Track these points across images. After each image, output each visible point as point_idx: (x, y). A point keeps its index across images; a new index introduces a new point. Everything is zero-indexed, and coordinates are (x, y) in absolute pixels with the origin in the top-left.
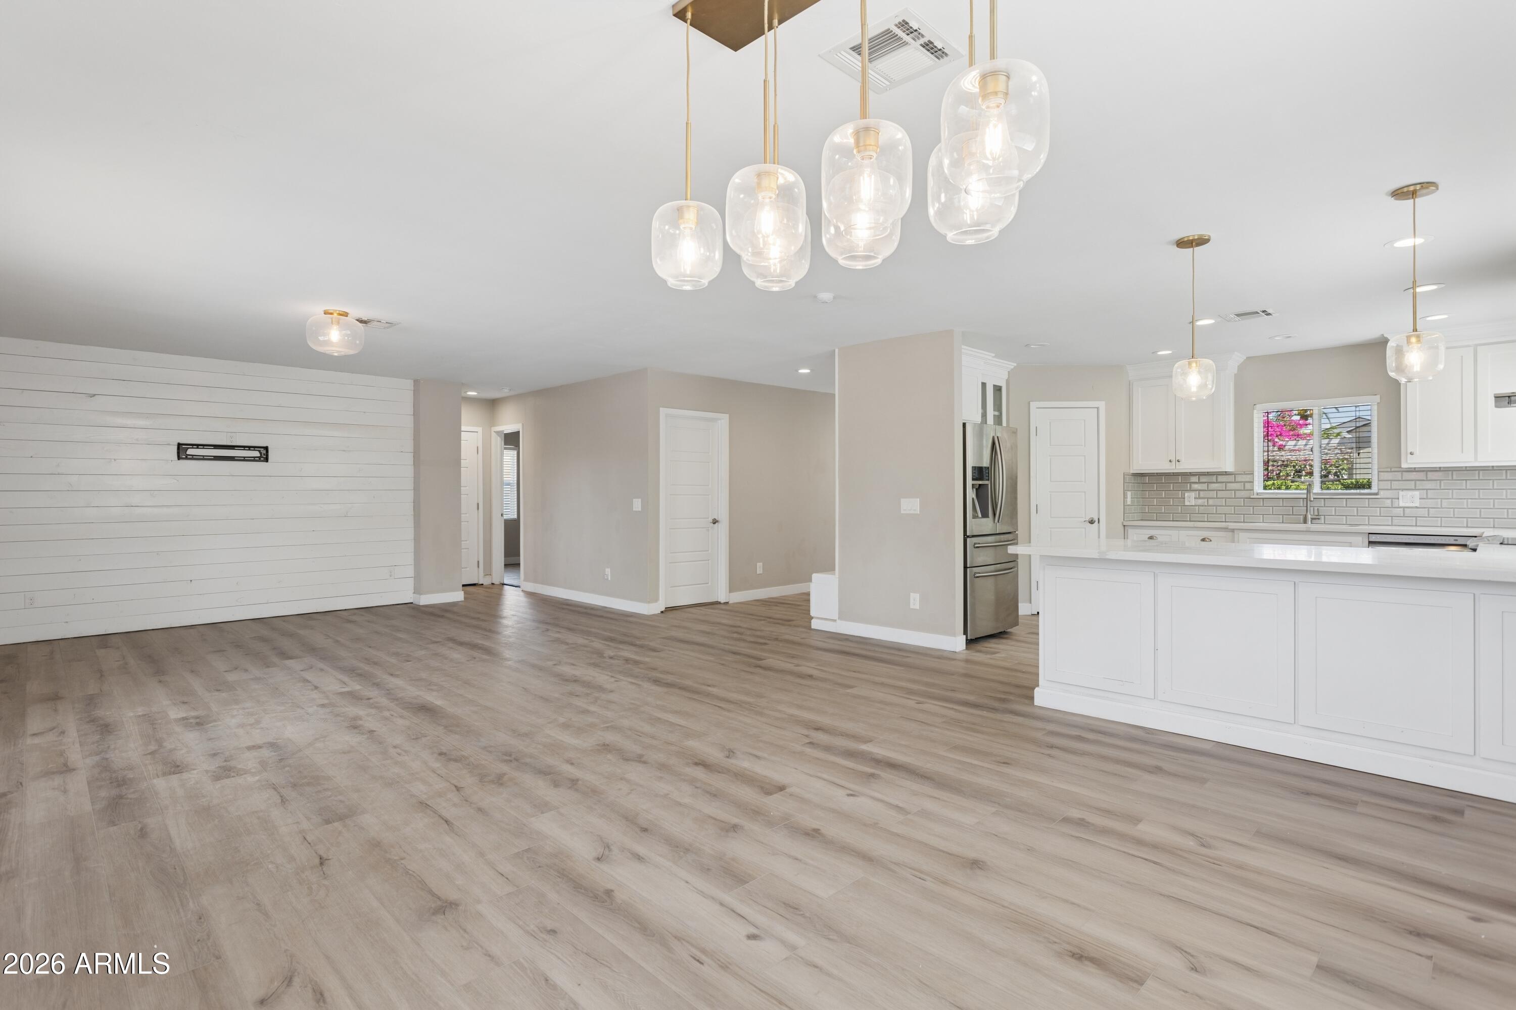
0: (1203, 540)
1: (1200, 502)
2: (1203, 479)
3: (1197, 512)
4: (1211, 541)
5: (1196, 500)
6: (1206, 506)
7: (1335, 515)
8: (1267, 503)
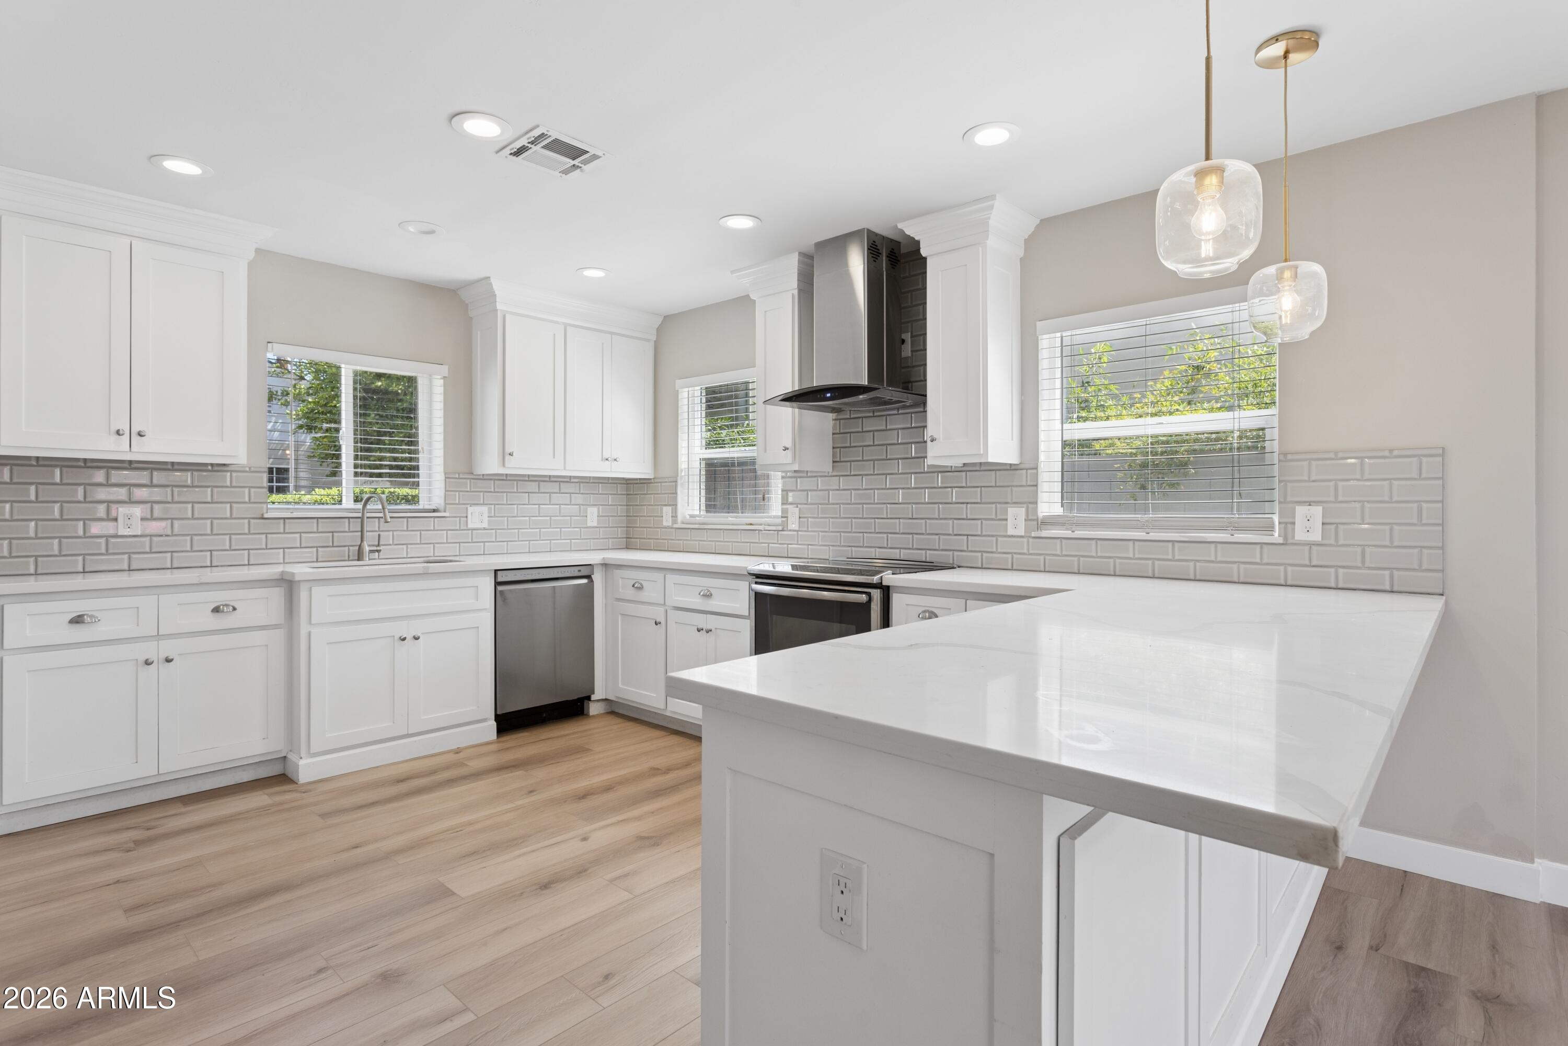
0: (216, 610)
1: (155, 527)
2: (158, 477)
3: (148, 550)
4: (234, 609)
5: (145, 523)
6: (167, 536)
7: (421, 544)
8: (290, 526)
